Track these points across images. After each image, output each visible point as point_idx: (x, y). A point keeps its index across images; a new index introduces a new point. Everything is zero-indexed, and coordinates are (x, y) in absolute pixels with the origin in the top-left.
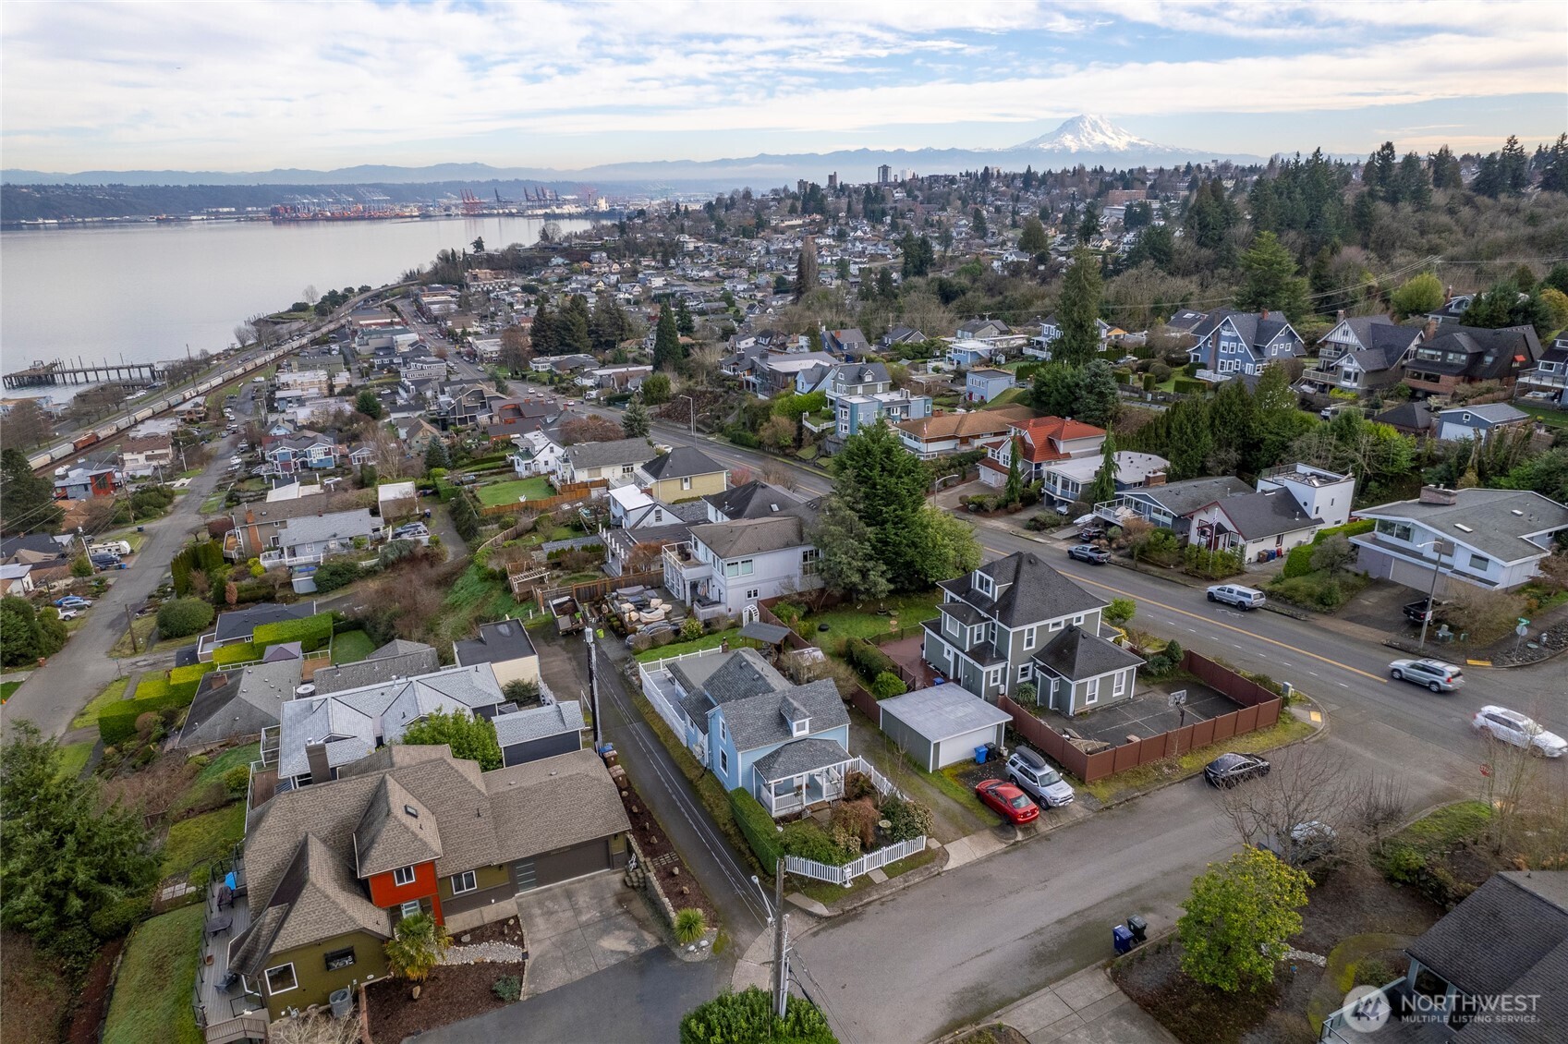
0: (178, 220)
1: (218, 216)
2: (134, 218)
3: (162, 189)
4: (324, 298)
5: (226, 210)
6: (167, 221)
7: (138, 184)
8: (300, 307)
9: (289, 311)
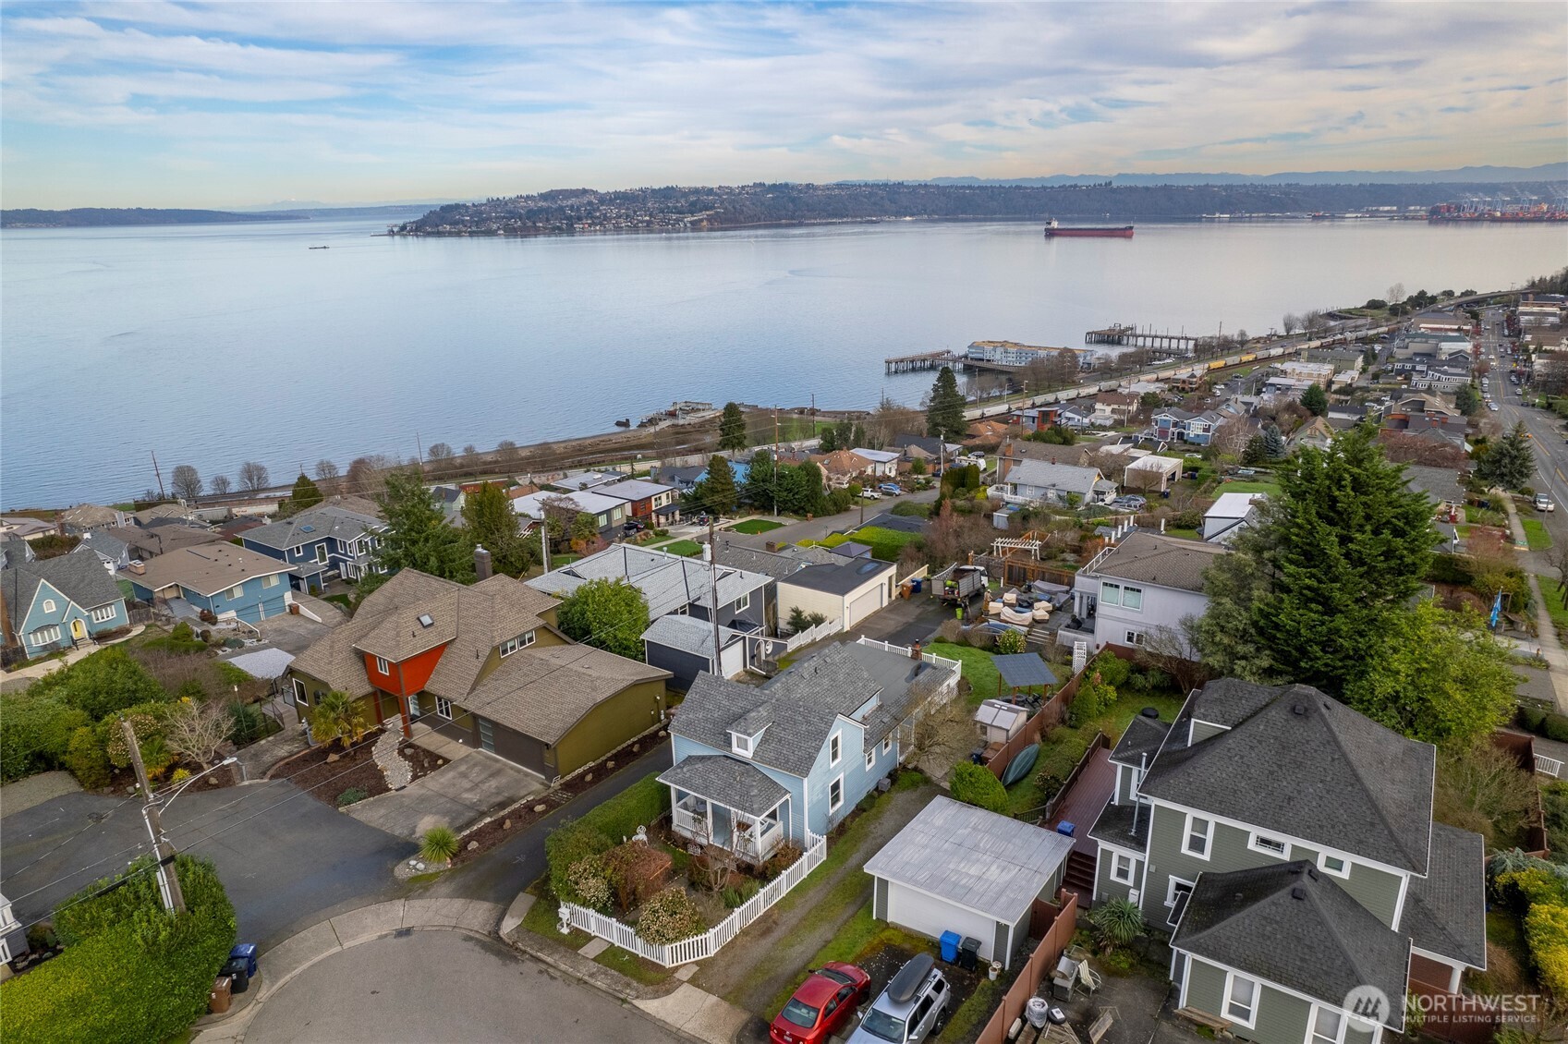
0: (1332, 217)
1: (1373, 214)
2: (1293, 214)
3: (1332, 187)
4: (1410, 299)
5: (1386, 208)
6: (1323, 218)
7: (1311, 183)
8: (1375, 305)
9: (1363, 307)
